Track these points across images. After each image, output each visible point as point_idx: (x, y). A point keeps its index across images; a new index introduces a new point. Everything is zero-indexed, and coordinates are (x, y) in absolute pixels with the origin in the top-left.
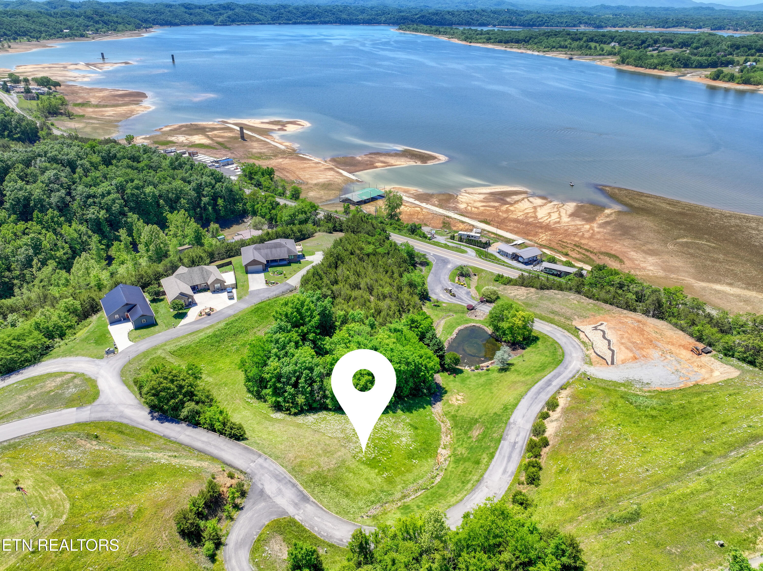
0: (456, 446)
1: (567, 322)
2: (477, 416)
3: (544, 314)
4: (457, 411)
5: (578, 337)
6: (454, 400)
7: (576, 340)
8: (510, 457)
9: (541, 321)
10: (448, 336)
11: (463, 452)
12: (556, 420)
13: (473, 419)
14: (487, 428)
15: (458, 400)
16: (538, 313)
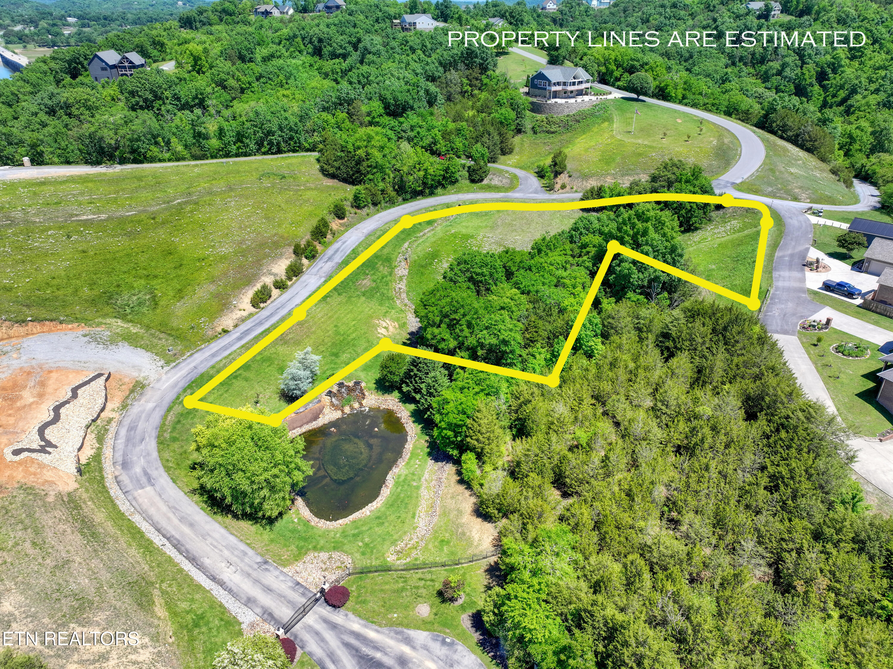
0: (389, 278)
1: (85, 496)
2: (363, 299)
3: (123, 541)
4: (387, 312)
5: (97, 457)
6: (391, 329)
7: (108, 452)
8: (337, 251)
9: (145, 526)
10: (406, 472)
11: (382, 267)
12: (271, 274)
13: (367, 298)
14: (354, 283)
15: (385, 328)
16: (133, 551)
